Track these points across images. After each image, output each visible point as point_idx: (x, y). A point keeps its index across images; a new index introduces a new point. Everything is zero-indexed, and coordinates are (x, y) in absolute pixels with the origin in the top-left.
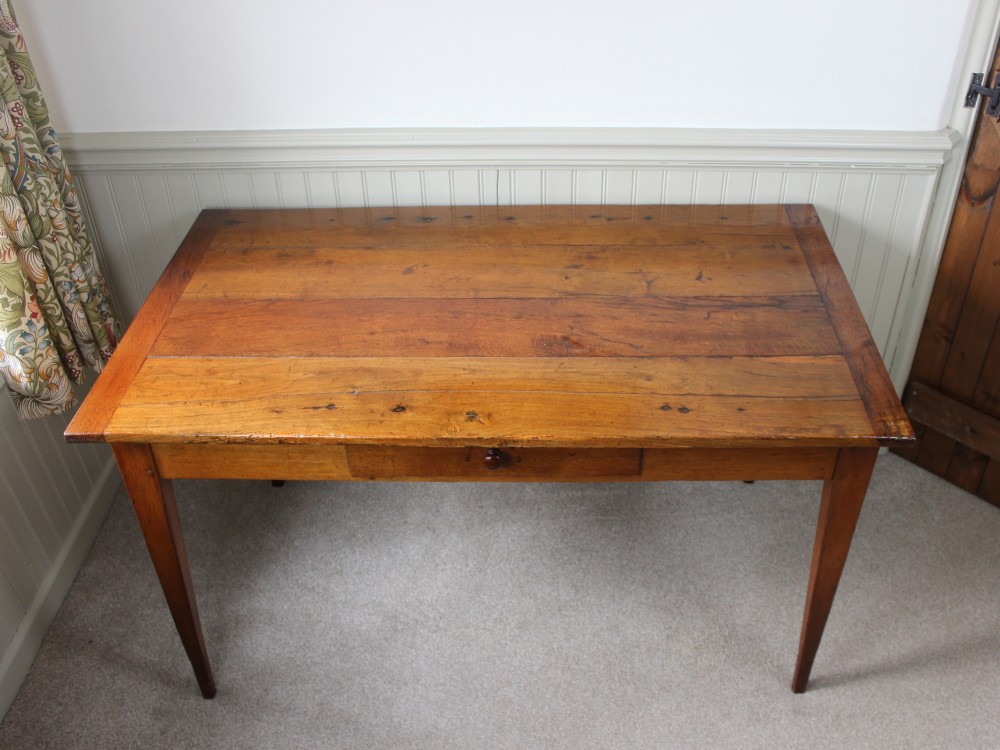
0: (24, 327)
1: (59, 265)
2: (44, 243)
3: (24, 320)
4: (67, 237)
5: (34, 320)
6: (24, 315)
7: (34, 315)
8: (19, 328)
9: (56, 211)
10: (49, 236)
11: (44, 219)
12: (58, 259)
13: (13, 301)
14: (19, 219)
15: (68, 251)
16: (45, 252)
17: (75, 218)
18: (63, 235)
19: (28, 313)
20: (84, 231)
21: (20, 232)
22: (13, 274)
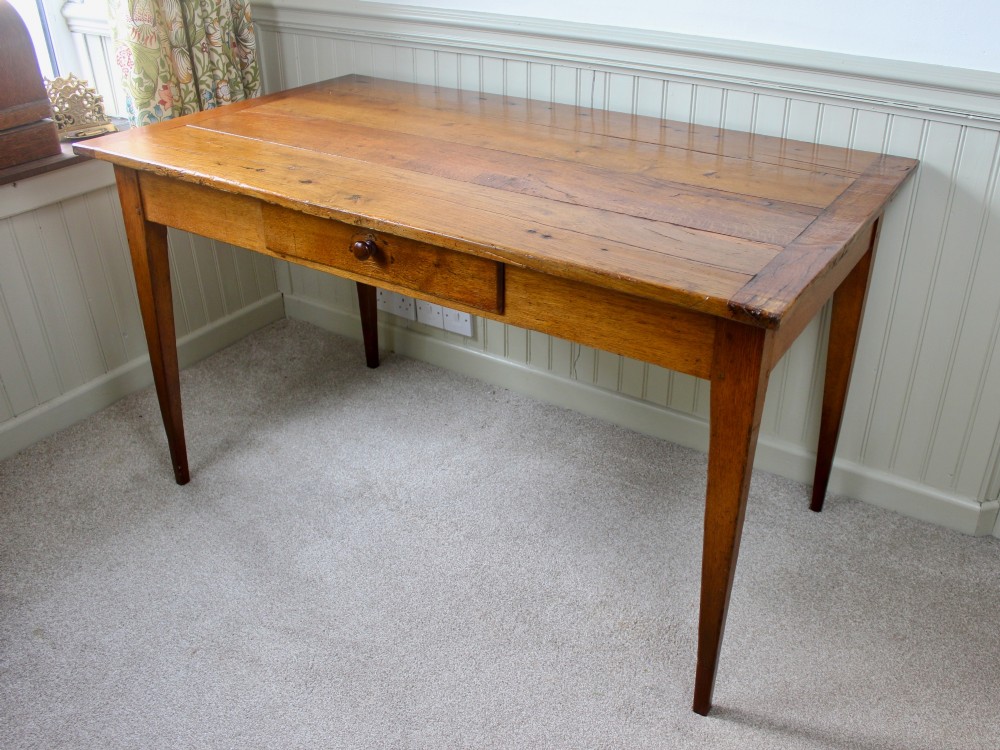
0: (151, 109)
1: (203, 74)
2: (195, 51)
3: (154, 103)
4: (220, 55)
5: (162, 107)
6: (153, 98)
7: (163, 102)
8: (148, 109)
9: (214, 28)
10: (199, 45)
11: (197, 29)
12: (203, 69)
13: (147, 83)
14: (174, 21)
15: (219, 69)
16: (195, 60)
17: (247, 53)
18: (216, 52)
19: (158, 98)
20: (252, 67)
21: (174, 32)
22: (151, 59)
